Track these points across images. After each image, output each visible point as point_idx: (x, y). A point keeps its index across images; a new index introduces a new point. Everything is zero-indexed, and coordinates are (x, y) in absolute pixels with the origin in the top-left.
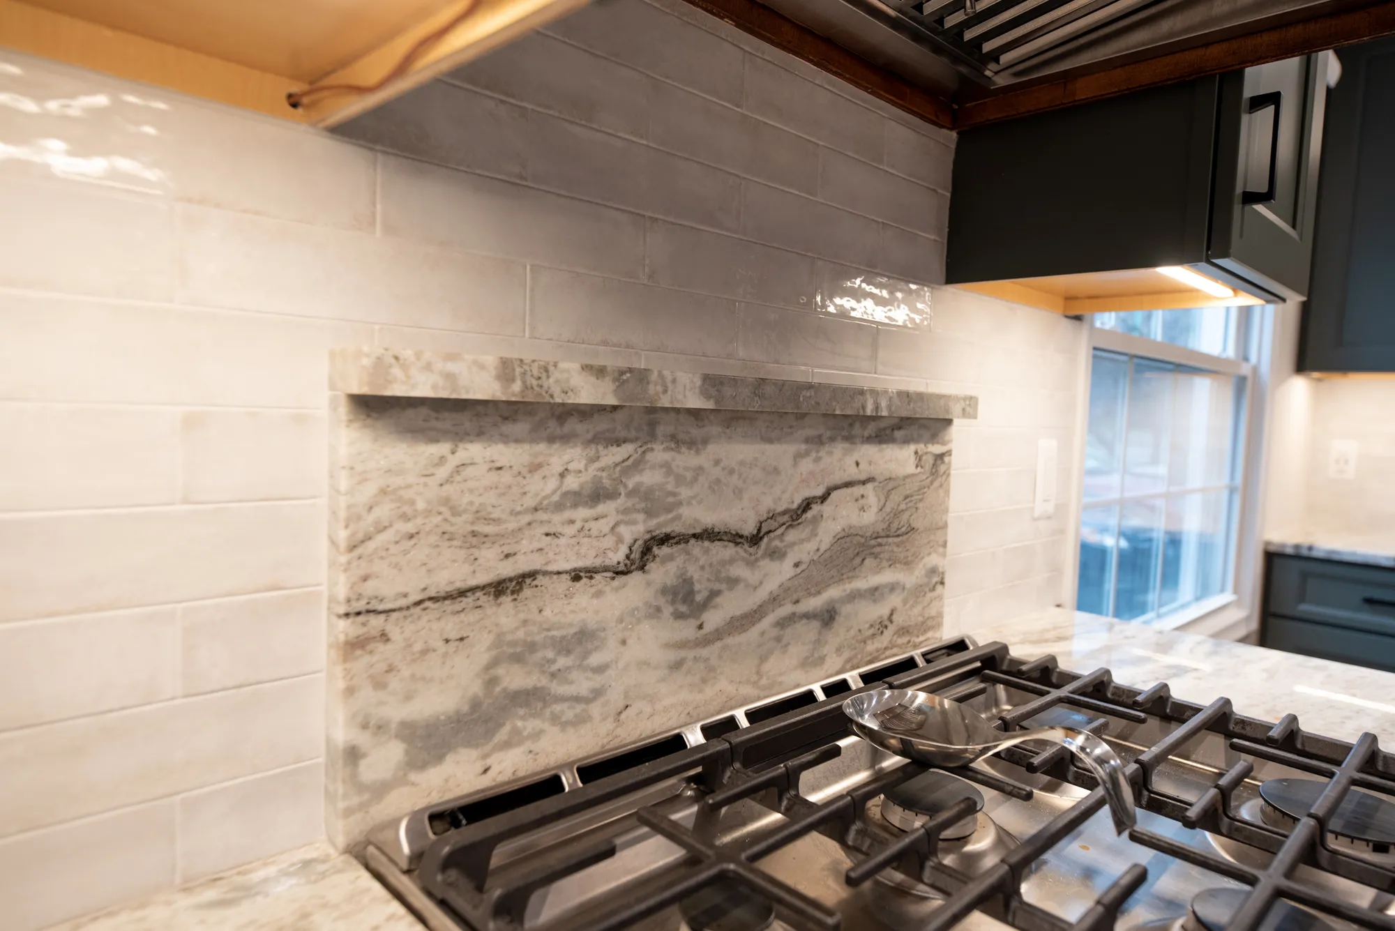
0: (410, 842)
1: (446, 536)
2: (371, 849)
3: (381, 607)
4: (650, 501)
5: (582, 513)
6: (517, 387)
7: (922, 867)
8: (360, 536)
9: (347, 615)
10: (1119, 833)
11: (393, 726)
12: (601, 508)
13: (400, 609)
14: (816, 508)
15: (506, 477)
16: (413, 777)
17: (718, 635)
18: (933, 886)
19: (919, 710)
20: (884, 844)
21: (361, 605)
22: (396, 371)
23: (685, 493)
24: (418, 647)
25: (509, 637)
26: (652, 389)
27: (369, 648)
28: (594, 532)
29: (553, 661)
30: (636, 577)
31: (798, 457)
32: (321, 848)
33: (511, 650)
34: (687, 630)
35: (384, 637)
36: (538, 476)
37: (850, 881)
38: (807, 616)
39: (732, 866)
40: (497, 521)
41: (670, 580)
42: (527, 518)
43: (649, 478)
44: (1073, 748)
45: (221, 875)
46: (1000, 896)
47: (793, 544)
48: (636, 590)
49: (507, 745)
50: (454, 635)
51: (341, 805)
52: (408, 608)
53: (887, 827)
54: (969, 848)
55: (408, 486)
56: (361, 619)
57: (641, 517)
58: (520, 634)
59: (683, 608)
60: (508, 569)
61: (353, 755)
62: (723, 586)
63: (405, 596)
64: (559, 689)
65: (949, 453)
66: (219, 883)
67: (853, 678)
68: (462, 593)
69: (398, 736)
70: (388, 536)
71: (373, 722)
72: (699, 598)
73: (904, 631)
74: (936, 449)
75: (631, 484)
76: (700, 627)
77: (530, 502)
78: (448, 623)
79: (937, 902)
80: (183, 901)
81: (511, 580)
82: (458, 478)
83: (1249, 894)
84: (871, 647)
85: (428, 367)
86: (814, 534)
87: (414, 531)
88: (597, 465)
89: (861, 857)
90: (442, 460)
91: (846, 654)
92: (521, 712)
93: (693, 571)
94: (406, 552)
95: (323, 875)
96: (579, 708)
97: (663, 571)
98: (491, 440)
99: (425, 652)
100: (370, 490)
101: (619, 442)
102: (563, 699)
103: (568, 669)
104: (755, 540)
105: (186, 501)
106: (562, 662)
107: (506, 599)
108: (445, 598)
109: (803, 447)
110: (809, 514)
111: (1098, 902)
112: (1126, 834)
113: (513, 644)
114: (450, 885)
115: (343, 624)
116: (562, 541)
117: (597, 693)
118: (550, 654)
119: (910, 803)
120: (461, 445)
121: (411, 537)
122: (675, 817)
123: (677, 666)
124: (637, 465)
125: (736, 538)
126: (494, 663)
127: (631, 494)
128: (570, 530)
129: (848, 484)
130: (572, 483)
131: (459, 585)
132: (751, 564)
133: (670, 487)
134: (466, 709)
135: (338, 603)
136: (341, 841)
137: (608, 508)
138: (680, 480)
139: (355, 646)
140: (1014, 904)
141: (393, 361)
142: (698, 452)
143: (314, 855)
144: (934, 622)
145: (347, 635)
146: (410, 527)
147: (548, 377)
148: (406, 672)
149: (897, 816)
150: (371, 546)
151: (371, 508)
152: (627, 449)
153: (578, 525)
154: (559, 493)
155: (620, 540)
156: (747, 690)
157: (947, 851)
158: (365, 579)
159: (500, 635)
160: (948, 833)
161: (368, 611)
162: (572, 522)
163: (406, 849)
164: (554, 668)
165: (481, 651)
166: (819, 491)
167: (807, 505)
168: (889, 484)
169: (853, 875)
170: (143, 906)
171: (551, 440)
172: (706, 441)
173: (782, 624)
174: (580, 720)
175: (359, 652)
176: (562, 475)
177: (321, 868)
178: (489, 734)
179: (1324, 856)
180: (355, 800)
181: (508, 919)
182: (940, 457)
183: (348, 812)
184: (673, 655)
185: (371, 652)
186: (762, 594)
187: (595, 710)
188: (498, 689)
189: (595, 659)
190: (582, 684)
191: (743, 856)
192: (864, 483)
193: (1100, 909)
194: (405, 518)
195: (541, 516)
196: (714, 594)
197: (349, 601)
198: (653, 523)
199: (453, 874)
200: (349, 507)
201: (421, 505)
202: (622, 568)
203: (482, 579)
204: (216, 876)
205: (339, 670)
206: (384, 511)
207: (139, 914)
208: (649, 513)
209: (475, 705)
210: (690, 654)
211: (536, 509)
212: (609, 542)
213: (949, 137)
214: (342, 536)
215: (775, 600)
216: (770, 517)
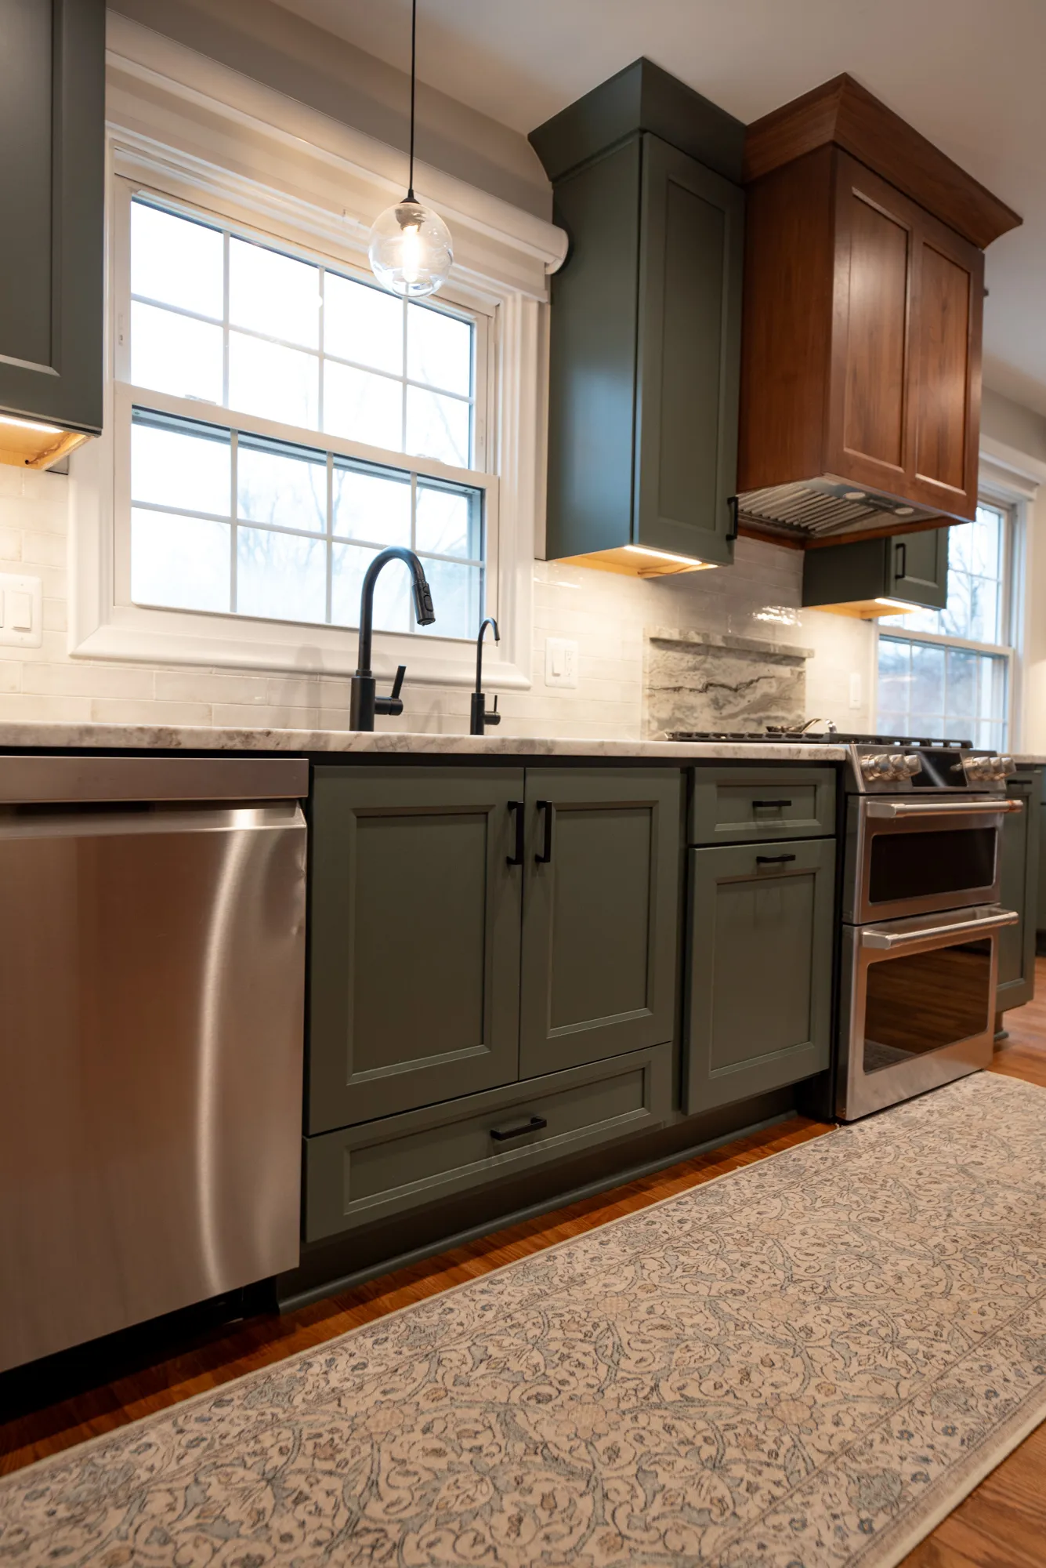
1: (666, 674)
3: (654, 688)
4: (708, 673)
5: (692, 673)
6: (683, 638)
8: (651, 671)
9: (648, 689)
11: (656, 718)
12: (696, 672)
13: (657, 689)
14: (754, 684)
17: (726, 718)
21: (651, 687)
22: (659, 632)
23: (717, 672)
24: (662, 699)
25: (679, 701)
26: (711, 639)
28: (695, 679)
29: (685, 712)
30: (705, 694)
31: (748, 665)
34: (716, 713)
35: (654, 696)
36: (684, 662)
38: (753, 720)
40: (675, 672)
41: (713, 696)
42: (681, 672)
43: (707, 666)
47: (748, 695)
48: (705, 697)
50: (669, 697)
52: (659, 689)
55: (660, 661)
57: (705, 677)
59: (716, 707)
60: (677, 685)
61: (649, 722)
62: (727, 703)
63: (658, 686)
64: (688, 720)
65: (805, 672)
68: (668, 689)
69: (657, 721)
70: (656, 671)
71: (652, 716)
72: (721, 705)
74: (799, 669)
75: (703, 667)
76: (721, 714)
77: (681, 668)
78: (665, 695)
81: (678, 688)
82: (667, 659)
85: (667, 631)
86: (754, 692)
87: (660, 671)
88: (696, 660)
90: (664, 655)
92: (679, 724)
93: (720, 695)
94: (659, 676)
97: (711, 694)
98: (674, 651)
100: (653, 660)
101: (702, 654)
102: (688, 724)
103: (690, 715)
104: (736, 690)
106: (688, 713)
107: (677, 693)
108: (665, 689)
109: (751, 662)
110: (753, 686)
115: (647, 691)
116: (688, 680)
117: (696, 724)
118: (686, 710)
120: (668, 652)
121: (660, 673)
123: (714, 724)
124: (704, 662)
125: (730, 688)
126: (674, 708)
127: (704, 670)
128: (690, 677)
129: (765, 677)
130: (690, 665)
131: (668, 686)
132: (736, 697)
133: (713, 670)
134: (669, 719)
135: (647, 685)
137: (698, 673)
138: (716, 668)
139: (651, 696)
141: (659, 629)
142: (721, 660)
145: (648, 693)
147: (689, 635)
148: (658, 706)
150: (653, 674)
151: (653, 665)
152: (704, 657)
153: (692, 676)
154: (687, 667)
155: (701, 683)
158: (651, 681)
159: (676, 699)
161: (652, 689)
162: (690, 675)
164: (686, 714)
165: (673, 702)
166: (756, 678)
167: (752, 682)
168: (780, 680)
171: (688, 652)
172: (723, 657)
173: (745, 720)
175: (651, 698)
176: (688, 663)
180: (650, 733)
182: (801, 673)
183: (648, 736)
188: (675, 716)
192: (771, 677)
194: (659, 668)
195: (683, 672)
196: (724, 705)
197: (649, 685)
198: (709, 679)
200: (649, 664)
201: (662, 665)
202: (701, 690)
203: (672, 686)
205: (647, 703)
206: (655, 667)
208: (708, 676)
210: (719, 721)
211: (683, 670)
212: (698, 683)
213: (802, 553)
214: (647, 670)
215: (742, 711)
216: (741, 684)
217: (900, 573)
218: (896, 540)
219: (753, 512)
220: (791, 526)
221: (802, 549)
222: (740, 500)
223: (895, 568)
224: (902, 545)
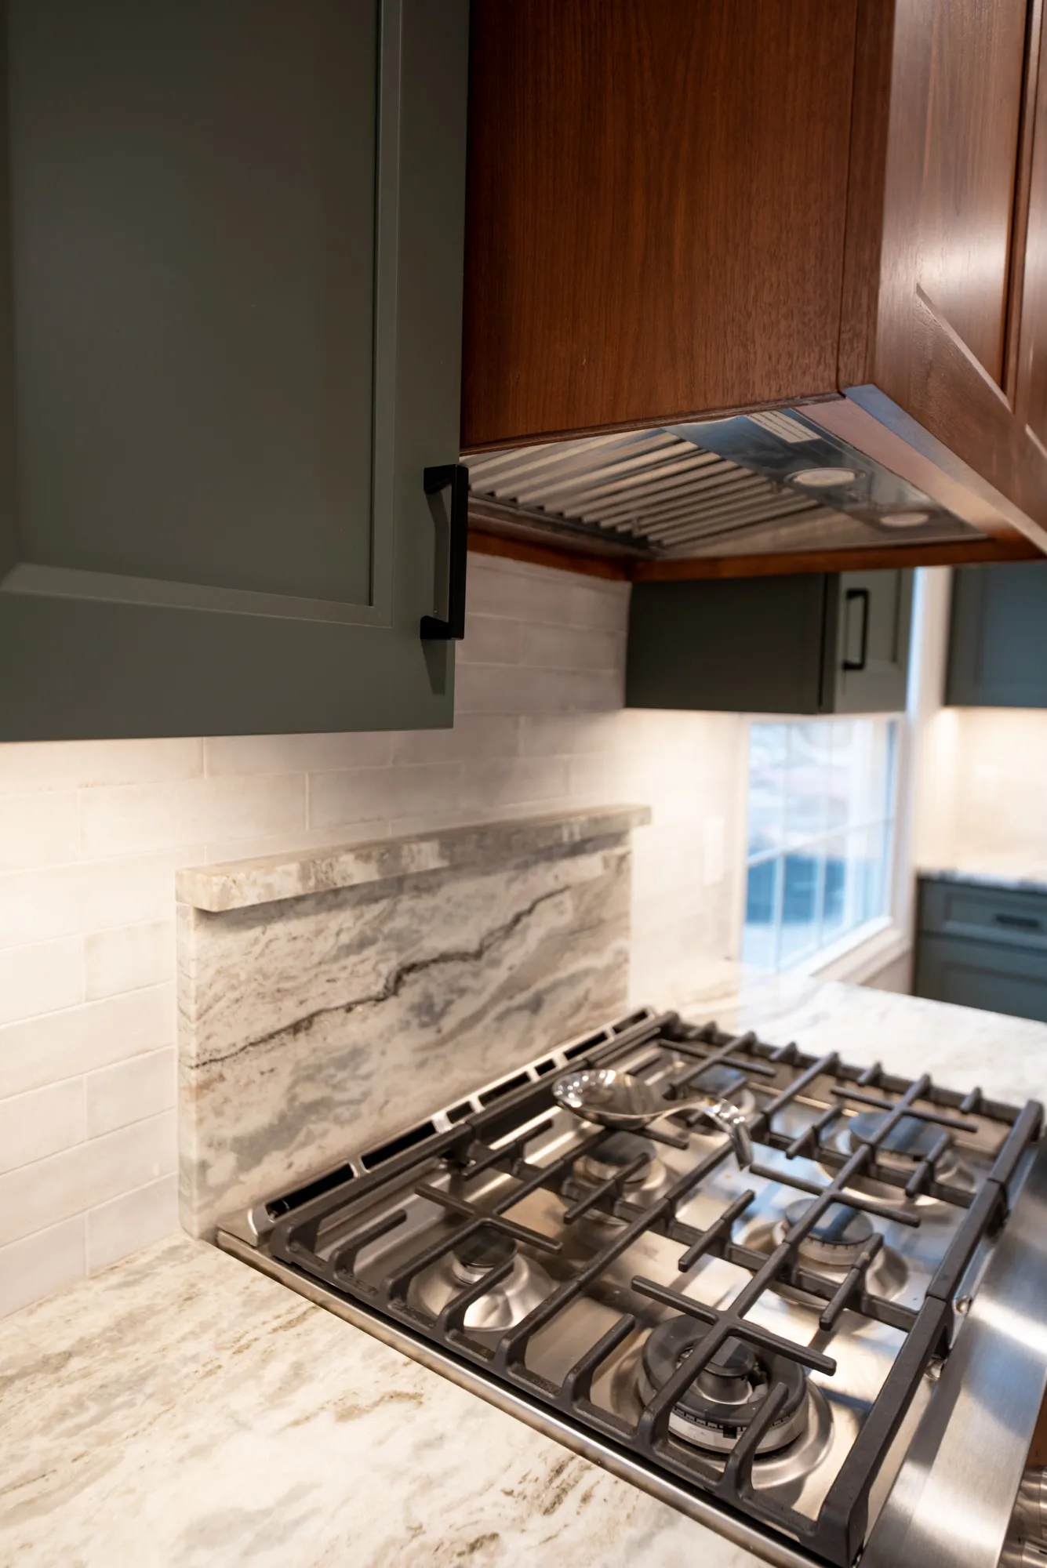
0: (256, 1226)
1: (260, 996)
2: (222, 1234)
3: (218, 1056)
4: (400, 940)
5: (353, 959)
6: (312, 883)
7: (613, 1205)
8: (205, 1007)
9: (197, 1066)
10: (741, 1168)
11: (229, 1142)
12: (366, 953)
13: (231, 1055)
14: (525, 920)
15: (300, 944)
16: (243, 1177)
17: (452, 1035)
18: (621, 1218)
19: (610, 1088)
20: (588, 1191)
21: (206, 1057)
22: (235, 891)
23: (425, 928)
24: (242, 1082)
25: (304, 1064)
26: (404, 861)
27: (211, 1088)
28: (361, 972)
29: (333, 1076)
30: (392, 1001)
31: (510, 881)
32: (179, 1238)
33: (305, 1073)
34: (429, 1035)
35: (222, 1078)
36: (321, 938)
37: (567, 1221)
38: (520, 1008)
39: (489, 1219)
40: (293, 978)
41: (417, 999)
42: (314, 972)
43: (399, 923)
44: (712, 1115)
45: (116, 1265)
46: (662, 1221)
47: (507, 953)
48: (393, 1010)
49: (304, 1145)
50: (266, 1068)
51: (196, 1204)
52: (237, 1053)
53: (587, 1177)
54: (647, 1186)
55: (235, 965)
56: (207, 1067)
57: (393, 954)
58: (312, 1060)
59: (426, 1019)
60: (302, 1013)
61: (204, 1166)
62: (455, 996)
63: (234, 1045)
64: (339, 1096)
65: (629, 853)
66: (116, 1270)
67: (557, 1055)
68: (271, 1036)
69: (233, 1149)
70: (222, 1004)
71: (215, 1143)
72: (438, 1009)
73: (597, 1005)
74: (618, 851)
75: (386, 929)
76: (439, 1031)
77: (315, 959)
78: (262, 1060)
79: (623, 1227)
80: (98, 1286)
81: (303, 1020)
82: (267, 951)
83: (816, 1201)
84: (571, 1023)
85: (254, 883)
86: (523, 941)
87: (239, 996)
88: (363, 921)
89: (574, 1203)
90: (256, 941)
91: (551, 1032)
92: (313, 1118)
93: (433, 989)
94: (234, 1013)
95: (191, 1257)
96: (353, 1108)
97: (410, 993)
98: (289, 918)
99: (247, 1085)
100: (211, 971)
101: (376, 900)
102: (342, 1104)
103: (345, 1080)
104: (478, 955)
105: (88, 1000)
106: (341, 1075)
107: (301, 1035)
108: (260, 1042)
109: (512, 873)
110: (519, 926)
111: (722, 1218)
112: (747, 1169)
113: (306, 1068)
114: (296, 1252)
115: (194, 1073)
116: (339, 984)
117: (366, 1095)
118: (332, 1071)
119: (605, 1159)
120: (268, 927)
121: (237, 1001)
122: (435, 1185)
123: (422, 1064)
124: (390, 915)
125: (463, 956)
126: (295, 1084)
127: (387, 938)
128: (344, 975)
129: (550, 895)
130: (345, 939)
131: (270, 1030)
132: (476, 975)
133: (414, 927)
134: (276, 1122)
135: (192, 1058)
136: (196, 1230)
137: (370, 952)
138: (422, 920)
139: (204, 1087)
140: (672, 1224)
141: (233, 885)
142: (434, 895)
143: (176, 1243)
144: (618, 996)
145: (197, 1080)
146: (236, 994)
147: (333, 870)
148: (235, 1101)
149: (595, 1168)
150: (212, 1012)
151: (211, 985)
152: (384, 904)
153: (349, 970)
154: (336, 948)
155: (379, 975)
156: (476, 1075)
157: (631, 1191)
158: (208, 1038)
159: (297, 1063)
160: (633, 1178)
161: (211, 1061)
162: (345, 968)
163: (255, 1232)
164: (335, 1081)
165: (285, 1078)
166: (526, 906)
167: (517, 919)
168: (580, 889)
169: (568, 1216)
170: (70, 1292)
171: (330, 909)
172: (439, 885)
173: (501, 1018)
174: (356, 1117)
175: (205, 1091)
176: (338, 934)
177: (187, 1252)
178: (292, 1138)
179: (873, 1170)
180: (206, 1199)
181: (344, 1270)
182: (623, 858)
183: (200, 1209)
184: (420, 1057)
185: (213, 1091)
186: (485, 997)
187: (364, 1108)
188: (297, 1103)
189: (364, 1070)
190: (355, 1090)
191: (495, 1211)
192: (561, 891)
193: (722, 1221)
194: (233, 988)
195: (324, 967)
196: (449, 1003)
197: (198, 1055)
198: (403, 957)
199: (297, 1245)
200: (198, 988)
201: (243, 977)
202: (381, 996)
203: (286, 1022)
204: (113, 1266)
205: (192, 1107)
206: (218, 988)
207: (71, 1298)
208: (400, 950)
209: (282, 1117)
210: (430, 1054)
211: (320, 963)
212: (372, 978)
213: (624, 587)
214: (193, 1009)
215: (495, 1000)
216: (491, 933)
217: (855, 659)
218: (849, 580)
219: (521, 499)
220: (611, 534)
221: (627, 578)
222: (472, 471)
223: (847, 648)
224: (863, 594)
